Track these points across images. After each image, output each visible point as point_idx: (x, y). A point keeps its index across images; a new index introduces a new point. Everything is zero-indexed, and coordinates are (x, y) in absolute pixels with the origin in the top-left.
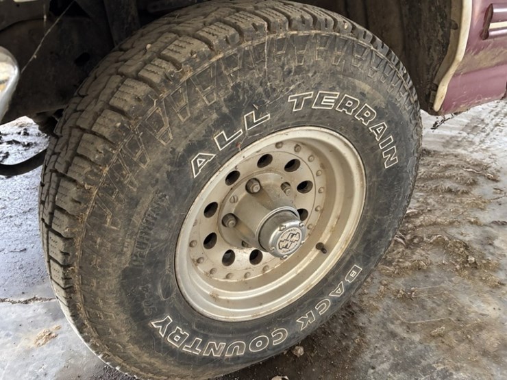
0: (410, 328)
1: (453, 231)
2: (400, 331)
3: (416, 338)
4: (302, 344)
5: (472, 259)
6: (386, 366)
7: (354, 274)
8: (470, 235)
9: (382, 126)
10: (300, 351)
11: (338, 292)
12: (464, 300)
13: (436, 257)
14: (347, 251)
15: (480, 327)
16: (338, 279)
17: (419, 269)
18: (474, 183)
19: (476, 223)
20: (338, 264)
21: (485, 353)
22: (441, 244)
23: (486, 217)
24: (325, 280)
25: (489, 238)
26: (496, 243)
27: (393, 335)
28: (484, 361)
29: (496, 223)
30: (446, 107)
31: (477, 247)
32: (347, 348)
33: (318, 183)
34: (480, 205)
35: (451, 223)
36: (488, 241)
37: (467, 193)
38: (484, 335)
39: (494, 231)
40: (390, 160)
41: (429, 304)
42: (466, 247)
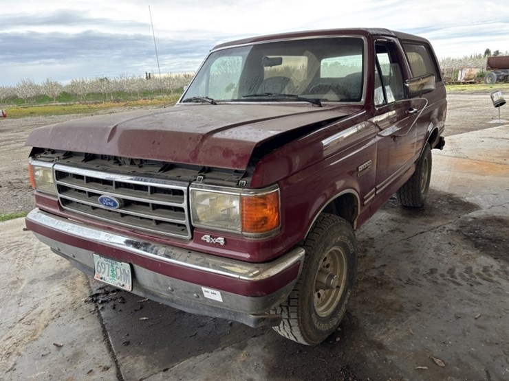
0: (370, 311)
1: (367, 274)
2: (368, 313)
3: (374, 313)
4: (339, 327)
5: (379, 282)
6: (369, 324)
7: (349, 293)
8: (375, 273)
9: (349, 242)
10: (339, 329)
11: (346, 301)
12: (383, 297)
13: (367, 285)
14: (345, 286)
15: (392, 304)
16: (345, 297)
17: (363, 291)
18: (366, 250)
19: (374, 268)
20: (343, 291)
21: (397, 311)
22: (366, 280)
23: (377, 264)
24: (341, 298)
25: (382, 273)
26: (385, 274)
27: (366, 315)
28: (398, 313)
29: (381, 266)
30: (357, 228)
31: (379, 277)
32: (354, 323)
33: (331, 263)
34: (372, 260)
35: (366, 271)
36: (382, 274)
37: (364, 256)
38: (394, 305)
39: (382, 269)
40: (352, 250)
41: (373, 302)
42: (375, 278)
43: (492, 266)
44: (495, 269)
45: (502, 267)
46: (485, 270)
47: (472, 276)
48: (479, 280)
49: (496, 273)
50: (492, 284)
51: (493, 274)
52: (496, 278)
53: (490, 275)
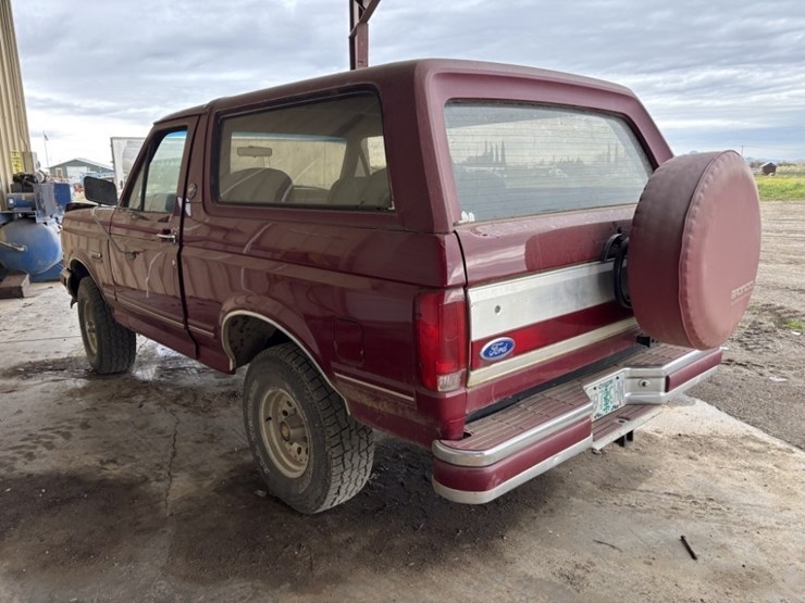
43: (26, 464)
44: (19, 462)
45: (13, 469)
46: (30, 456)
47: (39, 442)
48: (28, 443)
49: (14, 459)
50: (10, 446)
51: (17, 456)
52: (10, 453)
53: (19, 453)
